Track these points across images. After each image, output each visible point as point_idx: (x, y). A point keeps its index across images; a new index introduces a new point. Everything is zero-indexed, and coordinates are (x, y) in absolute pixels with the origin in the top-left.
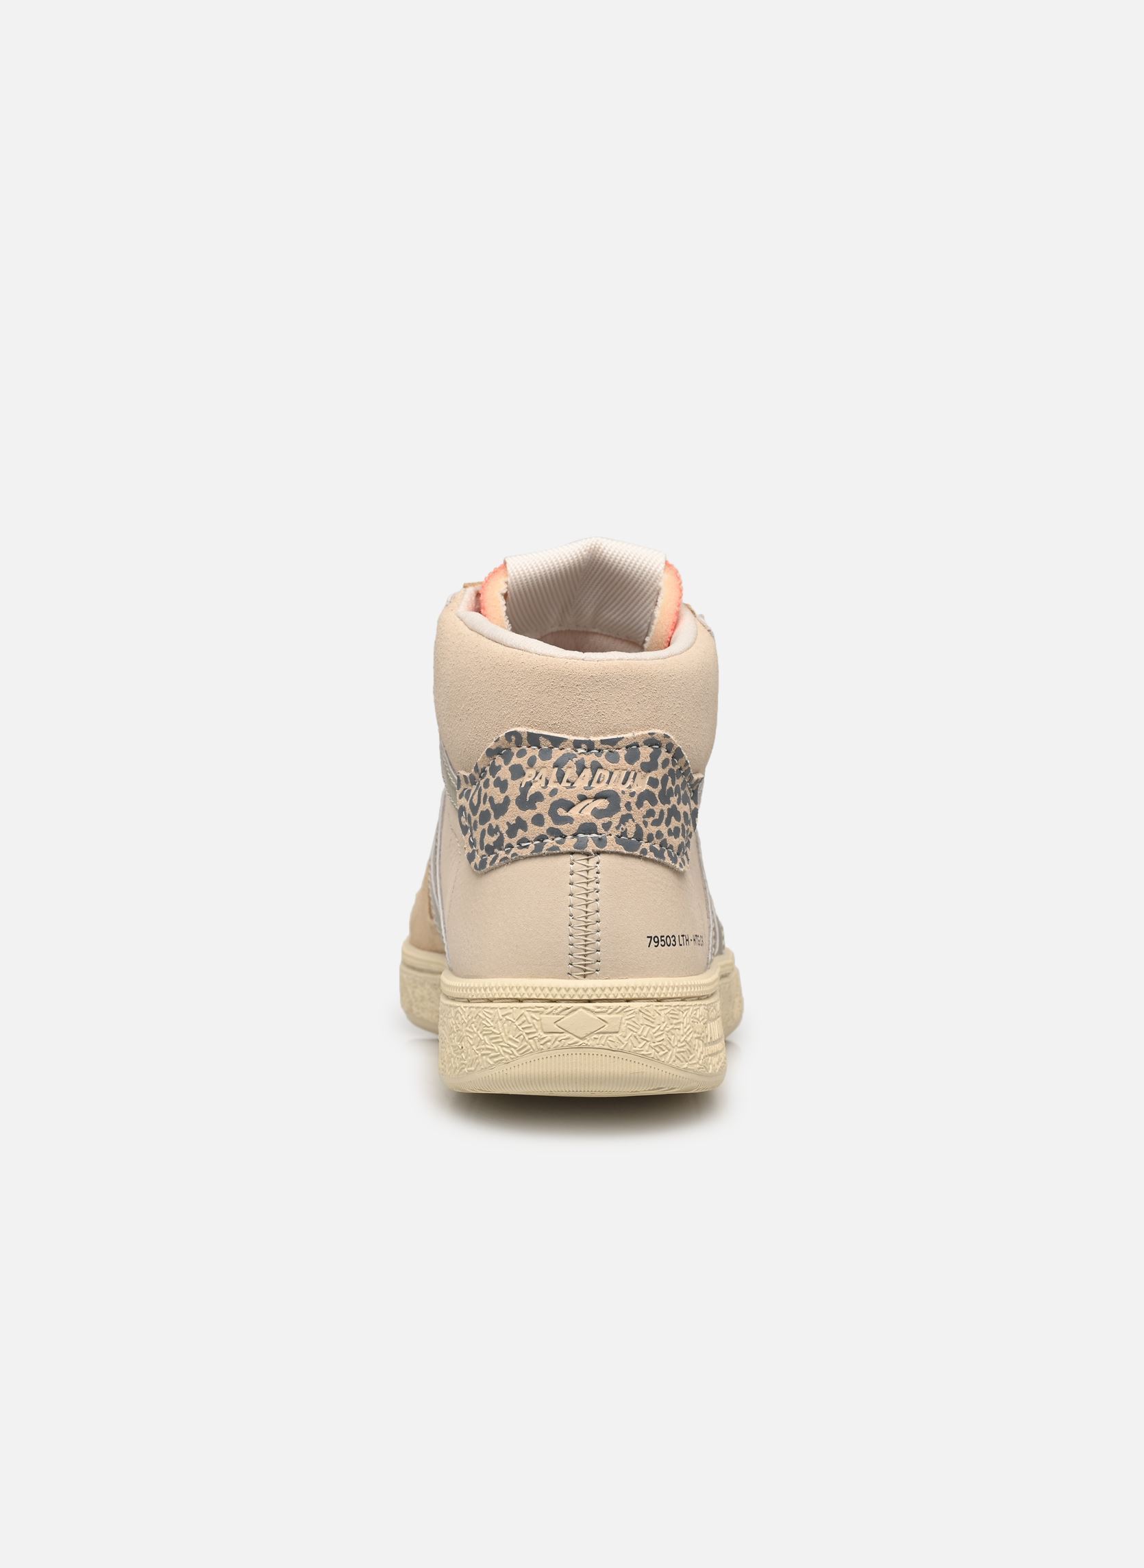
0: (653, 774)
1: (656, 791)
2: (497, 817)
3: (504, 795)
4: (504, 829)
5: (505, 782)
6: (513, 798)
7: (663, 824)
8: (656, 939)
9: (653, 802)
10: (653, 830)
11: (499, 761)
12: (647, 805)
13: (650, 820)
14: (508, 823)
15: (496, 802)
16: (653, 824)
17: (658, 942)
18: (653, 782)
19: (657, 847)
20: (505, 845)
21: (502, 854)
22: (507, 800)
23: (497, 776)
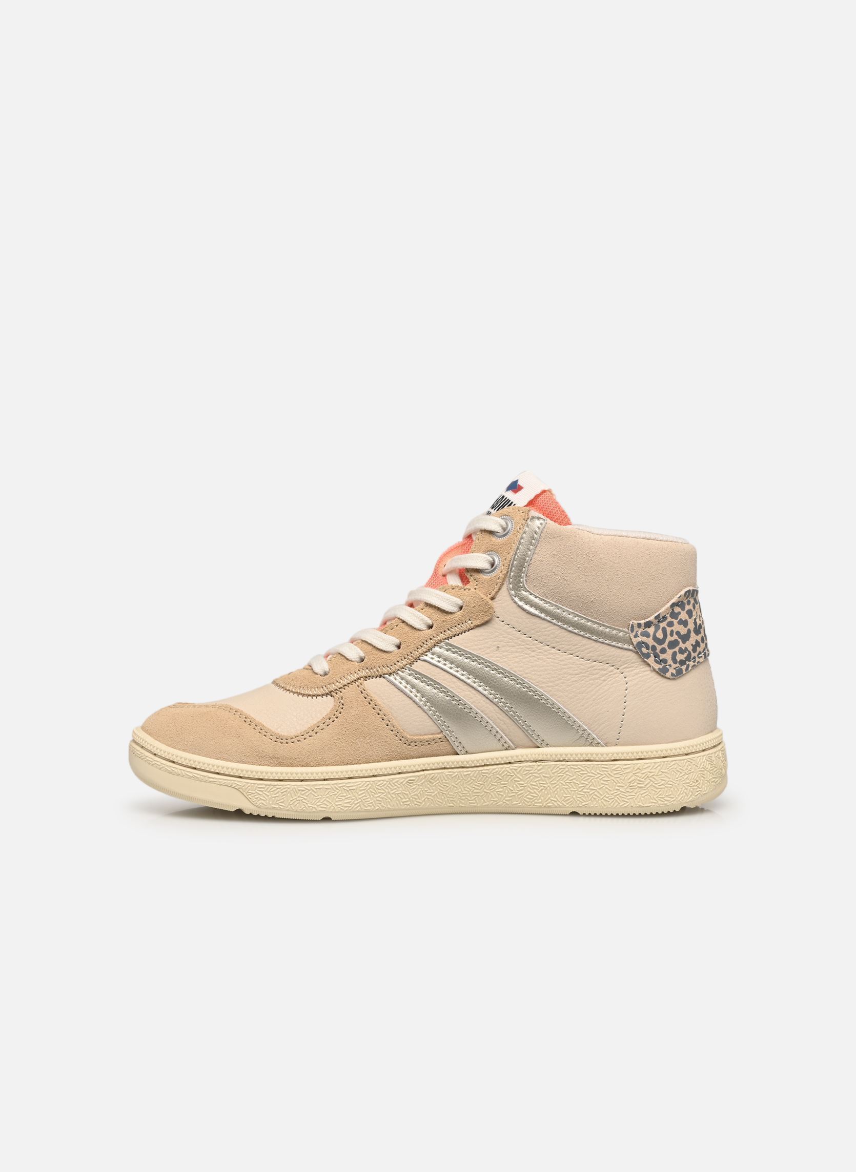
2: (684, 642)
3: (687, 629)
4: (690, 648)
5: (686, 621)
6: (692, 629)
11: (677, 610)
14: (692, 645)
15: (682, 633)
20: (692, 657)
21: (691, 663)
22: (689, 631)
23: (679, 618)
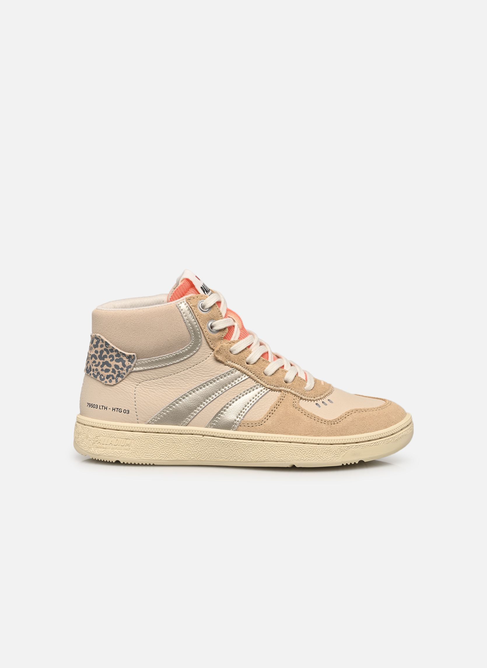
0: (96, 349)
1: (97, 355)
7: (100, 366)
8: (90, 405)
9: (96, 358)
10: (95, 368)
12: (93, 359)
13: (94, 364)
16: (95, 366)
17: (90, 406)
18: (96, 352)
19: (96, 374)
